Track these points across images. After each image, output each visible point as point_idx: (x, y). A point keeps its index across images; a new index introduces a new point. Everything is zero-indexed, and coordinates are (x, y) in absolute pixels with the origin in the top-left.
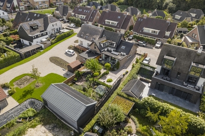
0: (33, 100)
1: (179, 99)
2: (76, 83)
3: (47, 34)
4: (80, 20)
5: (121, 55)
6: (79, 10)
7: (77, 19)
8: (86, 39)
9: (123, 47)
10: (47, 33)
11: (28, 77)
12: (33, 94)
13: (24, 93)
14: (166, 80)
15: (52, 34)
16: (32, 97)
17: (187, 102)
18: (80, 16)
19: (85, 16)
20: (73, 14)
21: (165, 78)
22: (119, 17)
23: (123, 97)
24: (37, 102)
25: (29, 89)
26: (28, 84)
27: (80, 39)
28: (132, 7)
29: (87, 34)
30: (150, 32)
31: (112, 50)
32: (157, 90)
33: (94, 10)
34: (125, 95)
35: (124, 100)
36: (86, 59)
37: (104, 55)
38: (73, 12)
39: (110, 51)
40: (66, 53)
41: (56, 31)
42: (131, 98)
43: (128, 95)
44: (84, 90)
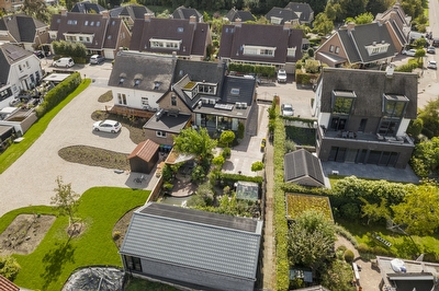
0: (86, 271)
1: (376, 167)
2: (173, 194)
3: (9, 93)
4: (84, 47)
5: (238, 108)
6: (70, 22)
7: (74, 47)
8: (136, 87)
9: (235, 91)
10: (9, 90)
11: (30, 218)
12: (76, 257)
13: (49, 264)
14: (348, 137)
15: (23, 92)
16: (78, 264)
17: (392, 169)
18: (78, 36)
19: (91, 37)
20: (53, 34)
21: (345, 134)
22: (181, 30)
23: (298, 192)
24: (100, 273)
25: (57, 247)
26: (41, 236)
27: (117, 91)
28: (182, 7)
29: (137, 76)
30: (259, 53)
31: (213, 101)
32: (333, 163)
33: (112, 20)
34: (300, 188)
35: (307, 197)
36: (164, 133)
37: (199, 116)
38: (52, 29)
39: (211, 105)
40: (96, 131)
41: (29, 82)
42: (316, 190)
43: (307, 186)
44: (209, 202)
